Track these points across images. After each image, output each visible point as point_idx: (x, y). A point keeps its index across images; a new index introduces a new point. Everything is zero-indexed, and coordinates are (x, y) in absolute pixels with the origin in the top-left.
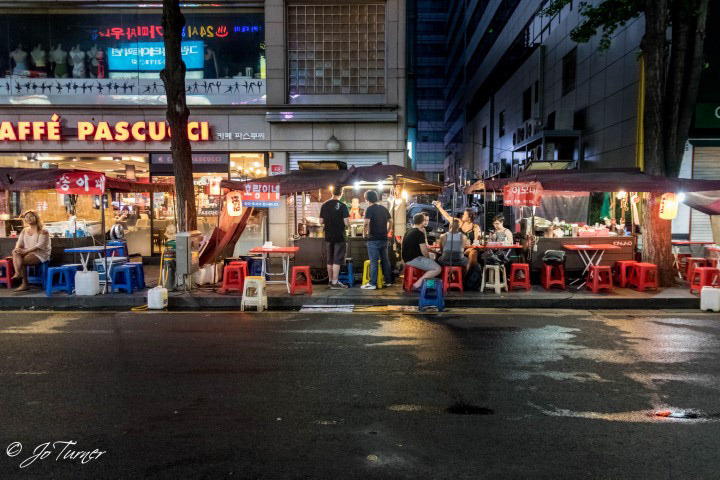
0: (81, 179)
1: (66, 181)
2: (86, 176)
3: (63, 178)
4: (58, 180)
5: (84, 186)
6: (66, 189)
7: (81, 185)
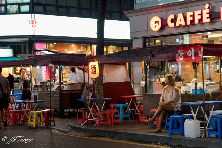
0: (190, 51)
1: (181, 54)
2: (192, 49)
3: (179, 51)
4: (177, 53)
5: (192, 56)
6: (181, 59)
7: (189, 55)
